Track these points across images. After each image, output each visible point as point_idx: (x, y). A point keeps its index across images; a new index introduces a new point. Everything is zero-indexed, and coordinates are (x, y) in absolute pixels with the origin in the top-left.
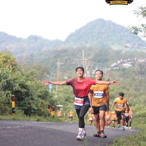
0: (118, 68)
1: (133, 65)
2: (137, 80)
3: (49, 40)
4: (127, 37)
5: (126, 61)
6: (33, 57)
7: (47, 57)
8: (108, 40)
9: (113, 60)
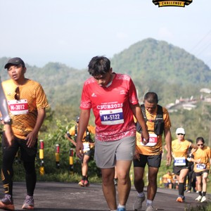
0: (176, 111)
1: (198, 105)
2: (205, 129)
3: (76, 70)
4: (189, 64)
5: (188, 99)
6: (53, 93)
7: (74, 94)
8: (161, 70)
9: (169, 98)
